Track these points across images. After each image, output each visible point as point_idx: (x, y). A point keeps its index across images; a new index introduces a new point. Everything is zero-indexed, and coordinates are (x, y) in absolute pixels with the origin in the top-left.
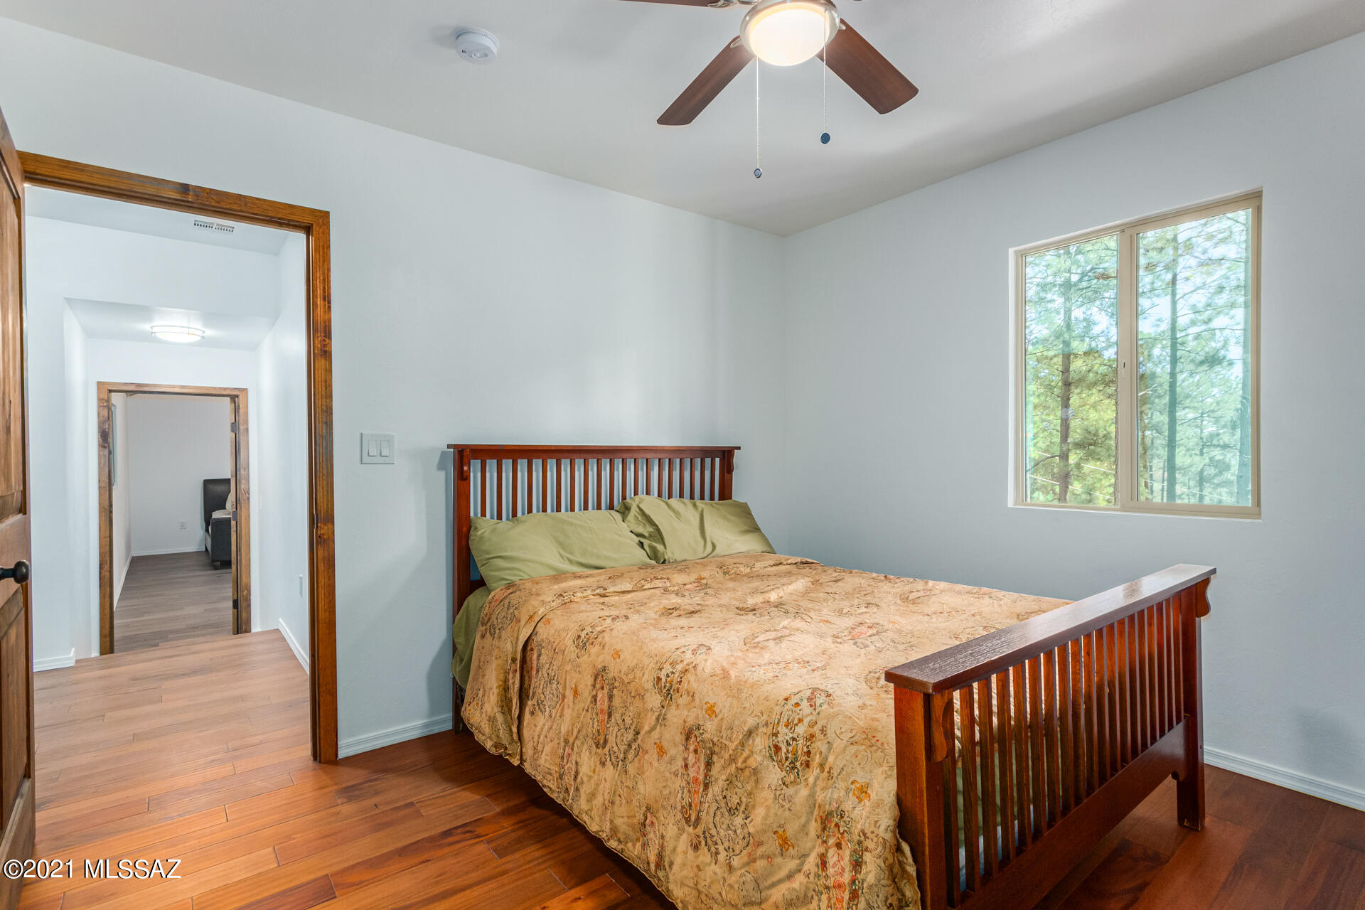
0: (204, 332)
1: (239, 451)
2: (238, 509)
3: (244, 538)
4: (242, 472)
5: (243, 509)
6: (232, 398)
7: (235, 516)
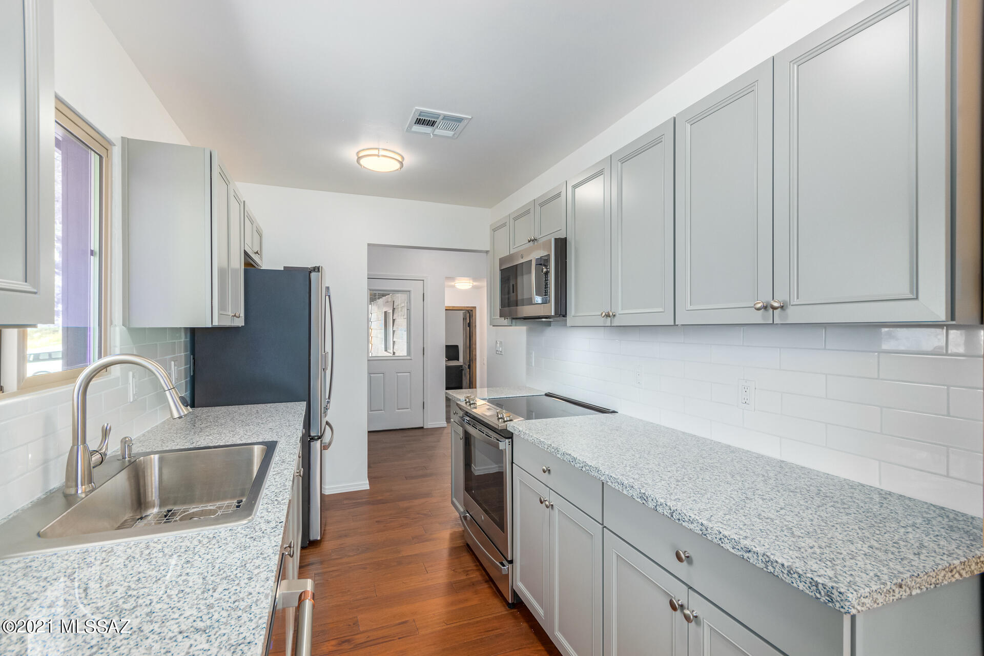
0: (473, 284)
1: (472, 336)
2: (471, 363)
3: (474, 378)
4: (474, 346)
5: (474, 363)
6: (468, 311)
7: (469, 367)
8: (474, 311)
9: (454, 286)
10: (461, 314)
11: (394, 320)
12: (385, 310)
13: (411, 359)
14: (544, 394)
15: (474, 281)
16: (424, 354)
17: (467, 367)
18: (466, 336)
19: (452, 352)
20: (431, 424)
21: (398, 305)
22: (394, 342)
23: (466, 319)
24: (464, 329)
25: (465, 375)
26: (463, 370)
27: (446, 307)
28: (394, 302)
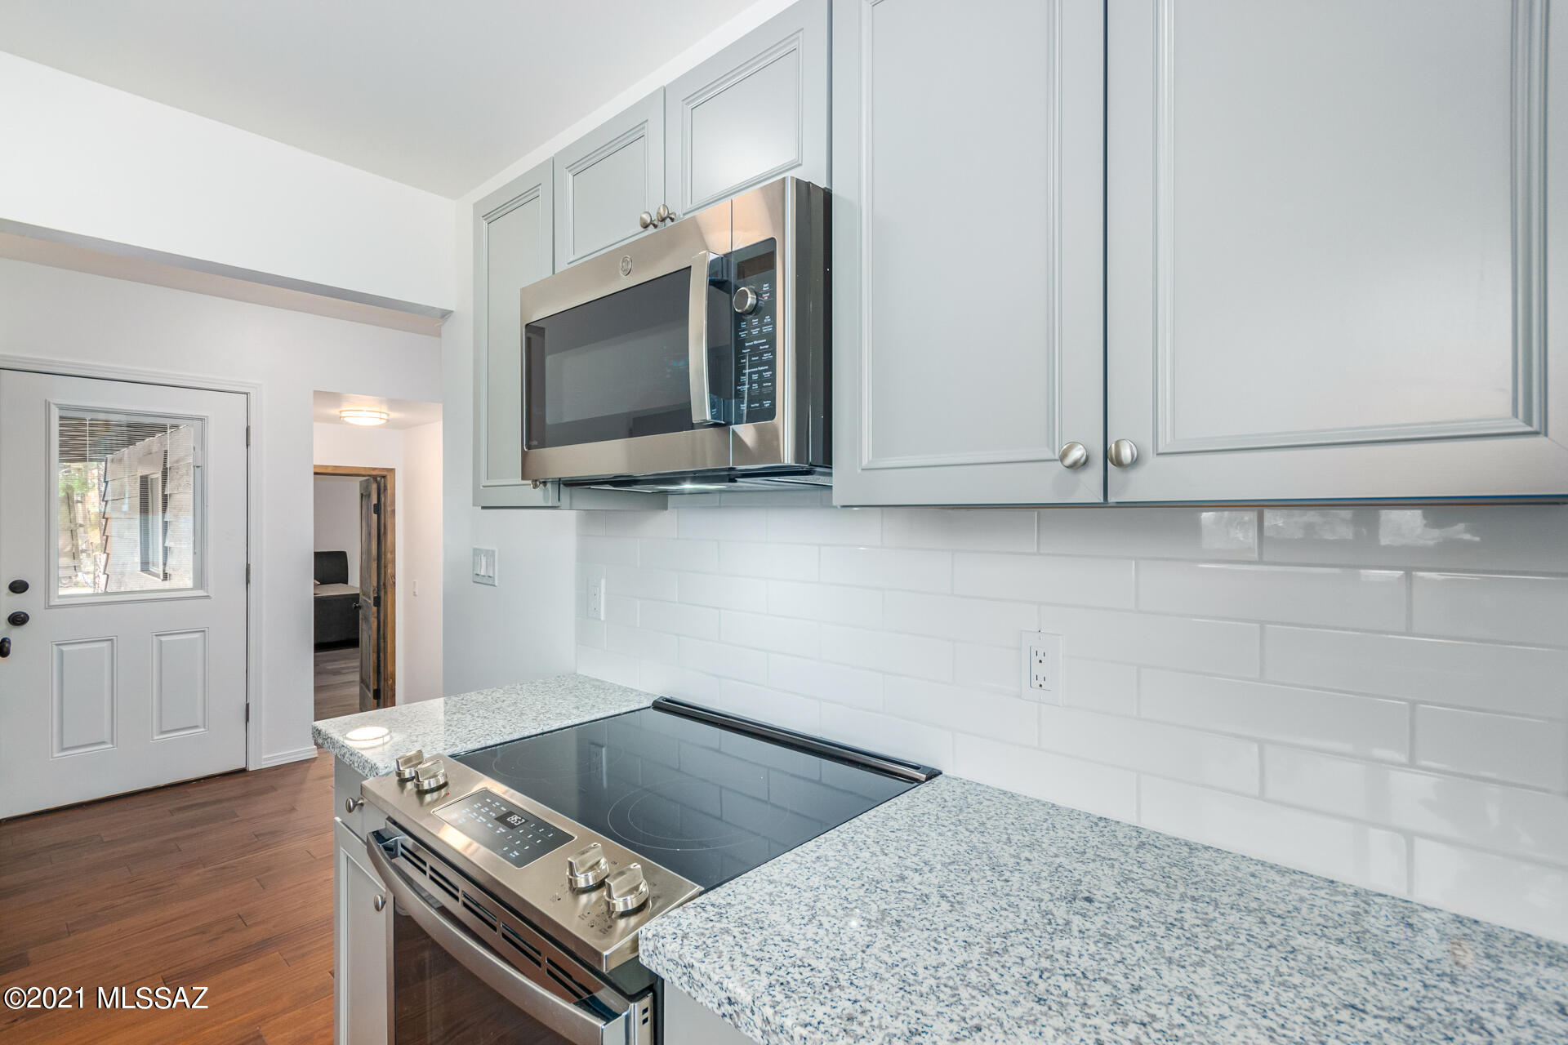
0: (388, 415)
1: (385, 533)
2: (382, 593)
3: (389, 625)
4: (389, 555)
5: (389, 595)
6: (375, 478)
7: (377, 602)
8: (388, 477)
9: (338, 420)
10: (354, 487)
11: (165, 498)
12: (142, 471)
13: (208, 597)
14: (649, 703)
15: (391, 408)
16: (248, 582)
17: (371, 601)
18: (369, 534)
19: (330, 566)
20: (269, 759)
21: (177, 461)
22: (166, 550)
23: (369, 496)
24: (364, 518)
25: (366, 619)
26: (360, 607)
27: (315, 466)
28: (166, 452)
